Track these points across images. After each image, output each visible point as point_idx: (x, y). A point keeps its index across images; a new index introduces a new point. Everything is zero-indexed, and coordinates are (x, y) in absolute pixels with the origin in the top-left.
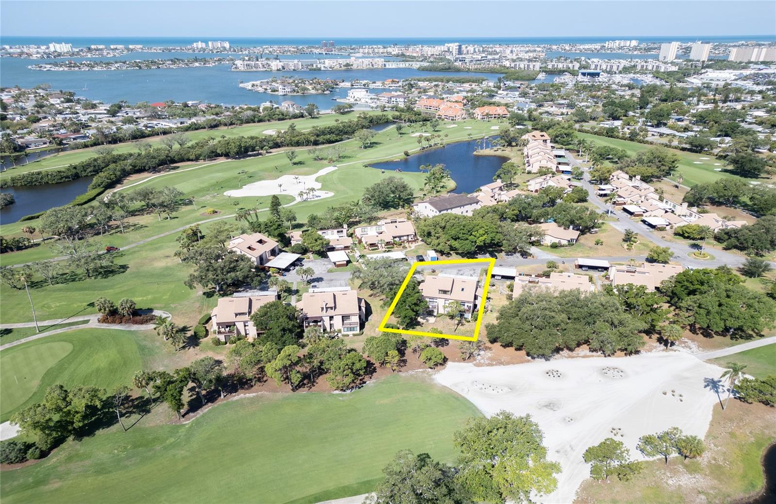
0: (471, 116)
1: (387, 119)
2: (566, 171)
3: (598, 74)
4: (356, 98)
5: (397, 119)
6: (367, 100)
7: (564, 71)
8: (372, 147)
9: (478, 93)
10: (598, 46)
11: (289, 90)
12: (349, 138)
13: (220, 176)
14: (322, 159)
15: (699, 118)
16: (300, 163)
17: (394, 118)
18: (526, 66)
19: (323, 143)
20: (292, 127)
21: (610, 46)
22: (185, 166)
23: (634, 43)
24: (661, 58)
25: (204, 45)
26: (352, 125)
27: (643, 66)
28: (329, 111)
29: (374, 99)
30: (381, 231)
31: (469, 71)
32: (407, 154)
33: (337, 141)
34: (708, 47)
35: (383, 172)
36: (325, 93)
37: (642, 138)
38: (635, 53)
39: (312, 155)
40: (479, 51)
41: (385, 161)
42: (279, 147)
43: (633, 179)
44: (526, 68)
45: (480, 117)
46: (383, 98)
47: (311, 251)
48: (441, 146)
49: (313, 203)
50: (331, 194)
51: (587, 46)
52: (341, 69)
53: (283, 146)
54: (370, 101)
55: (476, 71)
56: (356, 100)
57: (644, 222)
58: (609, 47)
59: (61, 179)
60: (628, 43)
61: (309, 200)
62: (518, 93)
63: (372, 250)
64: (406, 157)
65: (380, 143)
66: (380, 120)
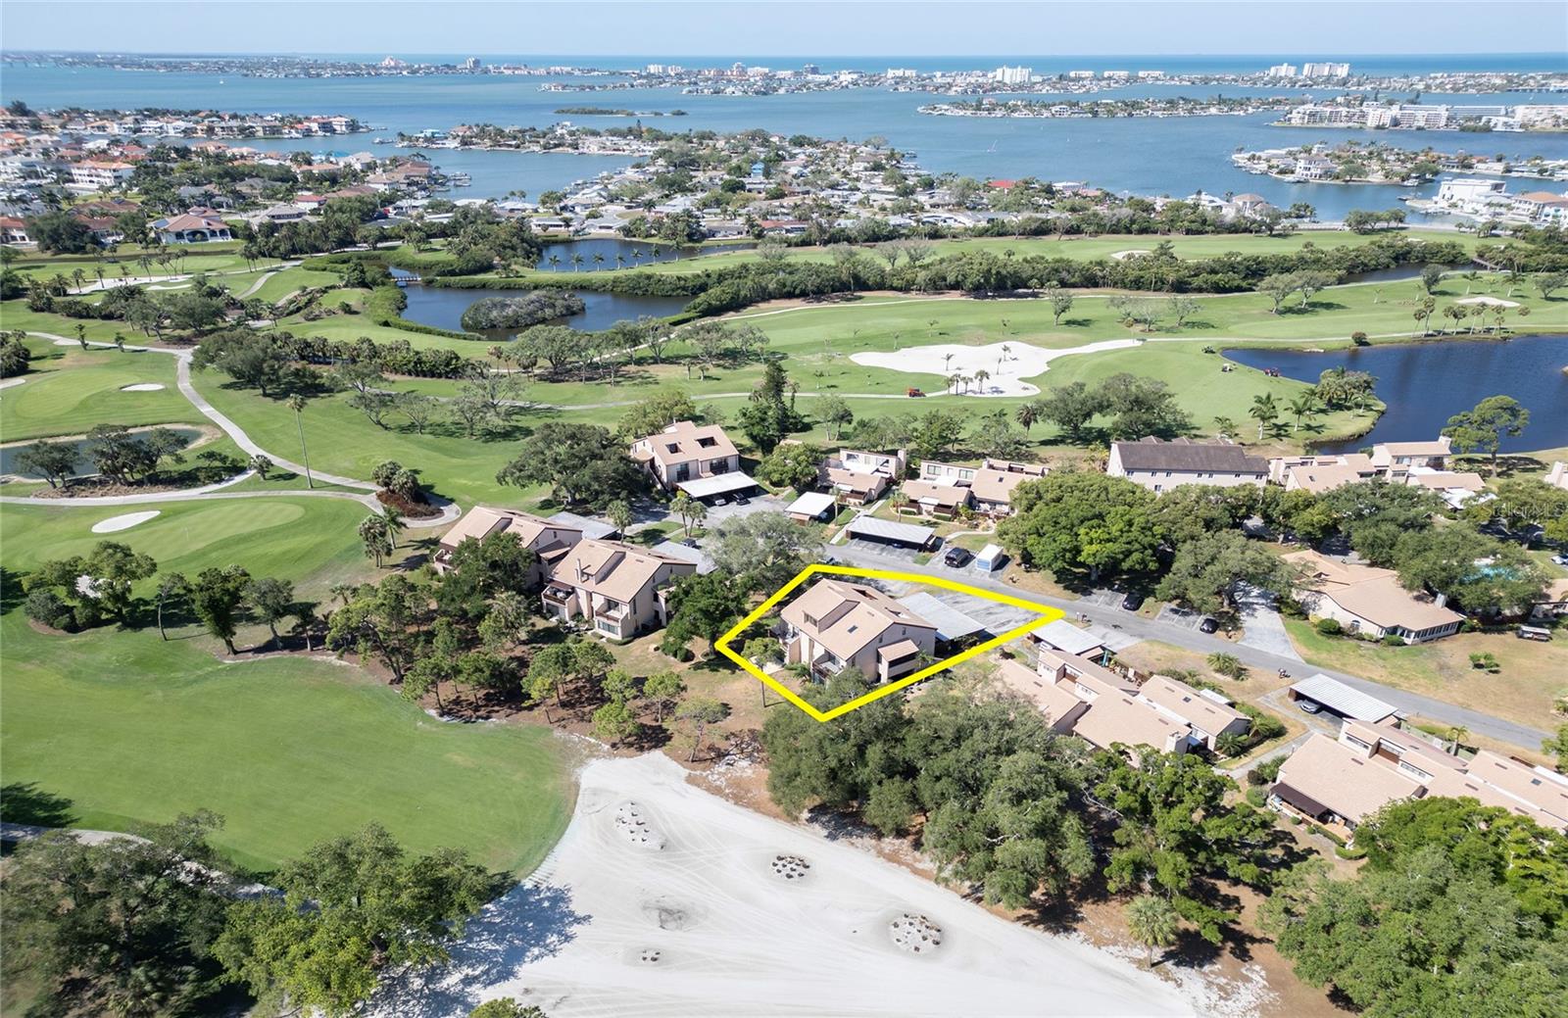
4: (1454, 200)
5: (1483, 257)
11: (1319, 172)
13: (900, 322)
16: (1084, 323)
19: (1200, 290)
20: (1164, 250)
22: (871, 298)
25: (1292, 71)
28: (1338, 225)
32: (1359, 339)
35: (1228, 370)
36: (1406, 183)
39: (1114, 311)
41: (1282, 346)
42: (1096, 285)
52: (1556, 129)
53: (1104, 285)
56: (1454, 205)
59: (673, 290)
61: (969, 394)
64: (1355, 346)
65: (1343, 307)
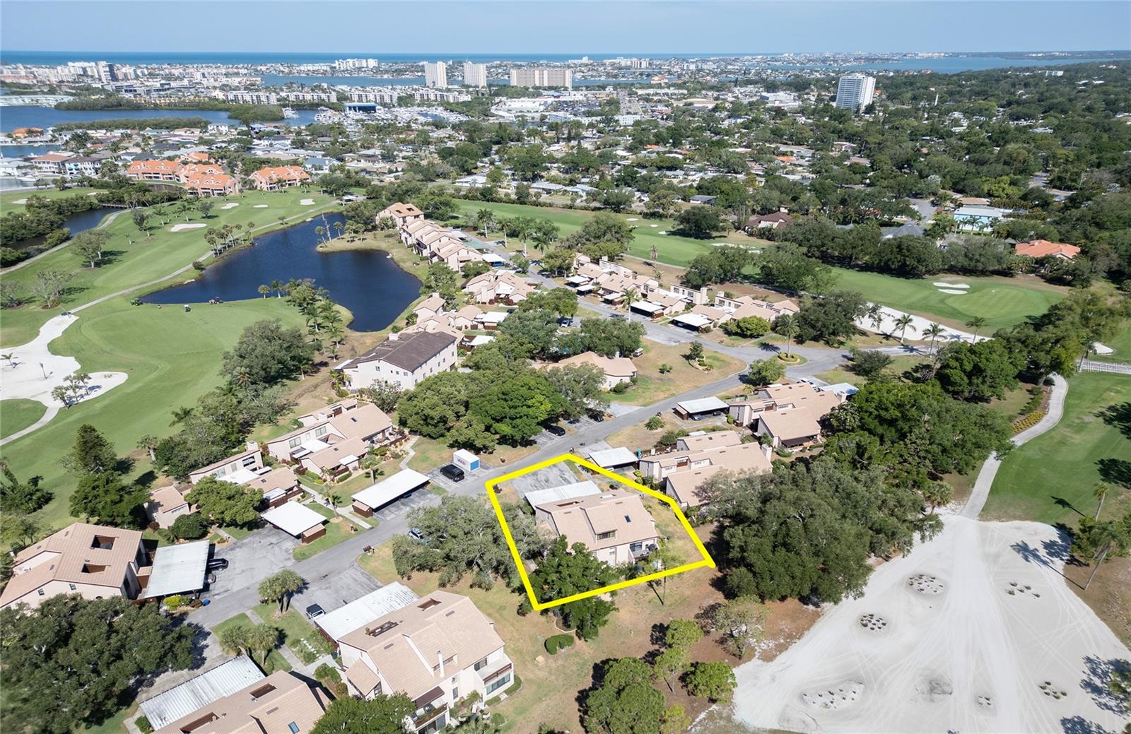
0: (249, 185)
1: (91, 204)
2: (496, 263)
3: (373, 108)
5: (109, 201)
6: (9, 170)
7: (318, 105)
8: (110, 262)
9: (219, 145)
10: (323, 67)
12: (41, 251)
14: (20, 303)
15: (571, 165)
17: (101, 201)
18: (254, 98)
21: (341, 66)
23: (372, 63)
24: (429, 83)
26: (28, 224)
27: (422, 96)
29: (25, 167)
30: (324, 435)
31: (157, 107)
32: (198, 266)
33: (20, 260)
34: (482, 68)
35: (188, 310)
37: (534, 198)
38: (386, 76)
40: (144, 75)
43: (600, 262)
44: (256, 101)
45: (265, 187)
46: (46, 165)
47: (213, 523)
48: (248, 243)
49: (98, 406)
50: (120, 378)
51: (311, 67)
54: (16, 172)
55: (171, 107)
57: (675, 323)
58: (342, 69)
60: (364, 63)
61: (80, 400)
62: (289, 142)
63: (341, 480)
64: (199, 272)
65: (121, 252)
66: (76, 206)
